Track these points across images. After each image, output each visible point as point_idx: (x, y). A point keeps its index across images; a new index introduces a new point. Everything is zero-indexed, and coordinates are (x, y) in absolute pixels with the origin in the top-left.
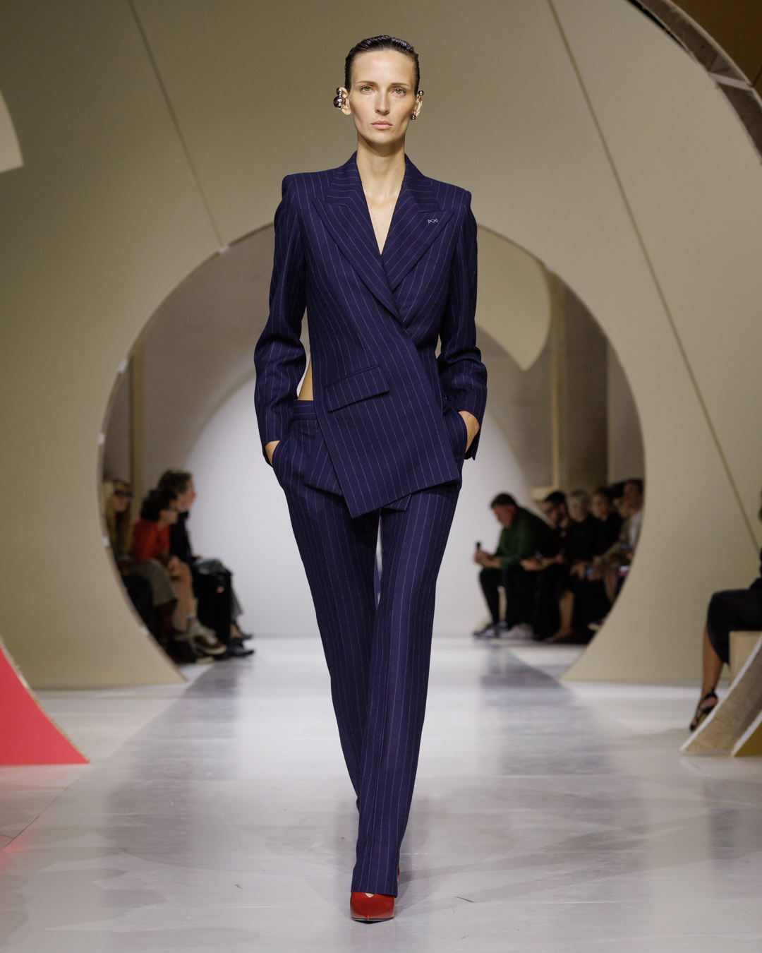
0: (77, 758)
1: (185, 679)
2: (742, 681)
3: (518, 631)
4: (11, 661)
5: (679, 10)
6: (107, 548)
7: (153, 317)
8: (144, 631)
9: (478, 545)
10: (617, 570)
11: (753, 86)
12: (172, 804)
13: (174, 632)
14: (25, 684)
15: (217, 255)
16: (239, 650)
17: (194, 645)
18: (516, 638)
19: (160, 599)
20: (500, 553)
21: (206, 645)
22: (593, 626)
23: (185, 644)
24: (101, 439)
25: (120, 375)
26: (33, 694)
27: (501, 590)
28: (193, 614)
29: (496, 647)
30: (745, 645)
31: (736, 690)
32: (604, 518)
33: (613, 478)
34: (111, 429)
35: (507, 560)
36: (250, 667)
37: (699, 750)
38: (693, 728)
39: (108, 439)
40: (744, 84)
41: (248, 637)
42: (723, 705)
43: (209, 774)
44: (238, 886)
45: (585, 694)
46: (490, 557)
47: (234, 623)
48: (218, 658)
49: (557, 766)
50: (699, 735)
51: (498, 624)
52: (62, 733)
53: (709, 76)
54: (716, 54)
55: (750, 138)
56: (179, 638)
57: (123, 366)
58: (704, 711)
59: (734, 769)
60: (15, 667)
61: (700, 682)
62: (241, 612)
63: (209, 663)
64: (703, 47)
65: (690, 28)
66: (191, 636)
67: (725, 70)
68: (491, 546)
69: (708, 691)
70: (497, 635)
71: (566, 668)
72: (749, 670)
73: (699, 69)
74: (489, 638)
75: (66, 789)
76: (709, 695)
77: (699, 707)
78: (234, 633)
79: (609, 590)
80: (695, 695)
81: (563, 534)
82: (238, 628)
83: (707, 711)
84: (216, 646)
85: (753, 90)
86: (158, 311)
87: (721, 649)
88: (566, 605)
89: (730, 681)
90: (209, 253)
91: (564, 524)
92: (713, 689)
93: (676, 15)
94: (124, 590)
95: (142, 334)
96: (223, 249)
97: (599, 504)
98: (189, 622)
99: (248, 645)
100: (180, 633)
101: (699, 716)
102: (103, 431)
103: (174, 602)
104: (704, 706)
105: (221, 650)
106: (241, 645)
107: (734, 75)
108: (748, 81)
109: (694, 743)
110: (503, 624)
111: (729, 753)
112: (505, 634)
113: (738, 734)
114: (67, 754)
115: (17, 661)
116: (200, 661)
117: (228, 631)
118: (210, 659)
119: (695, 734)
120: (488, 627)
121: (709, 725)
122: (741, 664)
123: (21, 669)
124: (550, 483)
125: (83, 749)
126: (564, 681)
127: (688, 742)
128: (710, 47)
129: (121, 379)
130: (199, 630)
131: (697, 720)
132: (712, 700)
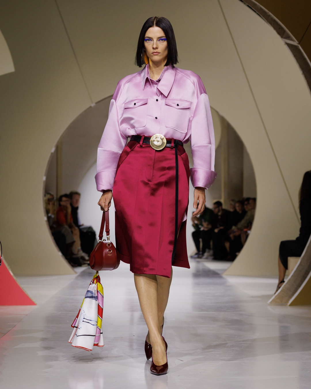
0: (31, 303)
1: (76, 273)
2: (292, 276)
4: (6, 265)
5: (270, 14)
6: (46, 221)
7: (65, 131)
8: (60, 254)
10: (246, 232)
11: (299, 44)
12: (68, 321)
13: (73, 254)
14: (12, 274)
15: (91, 107)
19: (68, 241)
23: (77, 259)
24: (44, 178)
25: (52, 153)
26: (15, 278)
27: (201, 240)
28: (80, 248)
29: (198, 262)
30: (294, 263)
32: (240, 212)
34: (48, 174)
37: (275, 303)
39: (47, 179)
40: (295, 43)
45: (232, 281)
49: (219, 309)
50: (275, 297)
51: (200, 253)
52: (26, 293)
53: (282, 39)
54: (285, 31)
55: (298, 64)
56: (74, 256)
57: (53, 150)
60: (8, 267)
63: (86, 266)
64: (279, 28)
65: (275, 21)
66: (79, 256)
67: (288, 37)
69: (281, 280)
70: (199, 257)
71: (225, 270)
73: (278, 37)
75: (27, 315)
80: (276, 281)
81: (220, 217)
84: (88, 260)
85: (299, 46)
87: (285, 264)
89: (288, 276)
90: (87, 107)
91: (220, 214)
92: (283, 279)
93: (269, 16)
94: (53, 238)
95: (61, 138)
96: (93, 105)
97: (238, 206)
98: (78, 251)
100: (75, 255)
102: (45, 175)
107: (292, 40)
108: (297, 42)
109: (273, 300)
110: (201, 253)
111: (287, 305)
114: (28, 301)
115: (9, 265)
120: (196, 254)
121: (279, 293)
122: (292, 270)
123: (11, 268)
124: (220, 198)
125: (34, 300)
126: (224, 276)
127: (271, 300)
128: (282, 28)
129: (52, 155)
130: (82, 254)
131: (277, 290)
132: (282, 283)
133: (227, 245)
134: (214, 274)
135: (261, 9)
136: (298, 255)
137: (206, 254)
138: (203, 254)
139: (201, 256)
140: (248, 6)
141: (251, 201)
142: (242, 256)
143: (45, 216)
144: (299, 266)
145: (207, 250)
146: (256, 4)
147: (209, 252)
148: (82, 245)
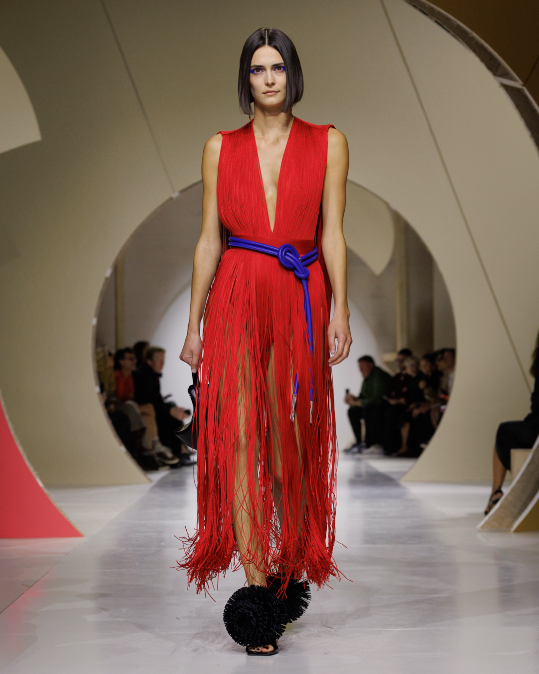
0: (75, 533)
1: (150, 481)
2: (518, 482)
3: (372, 449)
4: (31, 469)
5: (474, 35)
8: (123, 449)
9: (347, 391)
10: (439, 408)
11: (524, 85)
12: (137, 564)
13: (143, 449)
14: (41, 484)
15: (171, 199)
16: (187, 462)
17: (157, 459)
18: (372, 453)
19: (135, 427)
20: (362, 396)
21: (166, 458)
22: (423, 446)
23: (151, 458)
24: (94, 321)
25: (106, 279)
26: (46, 491)
27: (363, 422)
28: (156, 438)
29: (359, 460)
30: (521, 459)
31: (514, 488)
33: (437, 347)
34: (101, 314)
35: (366, 401)
37: (490, 528)
38: (486, 513)
40: (518, 84)
42: (506, 498)
43: (162, 544)
44: (177, 618)
46: (355, 399)
48: (173, 467)
49: (394, 539)
50: (490, 518)
51: (361, 444)
52: (65, 516)
53: (495, 78)
54: (499, 64)
56: (146, 454)
57: (108, 273)
58: (493, 502)
59: (513, 540)
60: (34, 473)
61: (491, 483)
63: (167, 470)
64: (491, 59)
65: (482, 47)
66: (154, 452)
67: (506, 75)
68: (356, 391)
69: (497, 488)
70: (360, 452)
71: (403, 474)
72: (523, 475)
73: (488, 74)
74: (354, 453)
75: (67, 554)
76: (498, 492)
77: (491, 499)
79: (434, 421)
83: (495, 502)
84: (172, 459)
85: (525, 89)
87: (505, 461)
88: (405, 432)
89: (511, 481)
90: (166, 198)
92: (500, 487)
93: (473, 38)
94: (110, 422)
95: (121, 252)
96: (175, 195)
98: (154, 443)
100: (146, 450)
101: (490, 505)
102: (95, 316)
103: (143, 430)
104: (494, 499)
105: (176, 461)
106: (189, 459)
107: (512, 79)
108: (521, 82)
109: (486, 523)
110: (363, 444)
111: (510, 530)
112: (366, 451)
114: (68, 530)
115: (36, 469)
117: (180, 449)
118: (167, 467)
120: (354, 446)
121: (497, 511)
122: (518, 471)
123: (39, 474)
125: (79, 527)
126: (402, 483)
127: (481, 523)
128: (495, 60)
129: (107, 282)
130: (161, 448)
131: (490, 508)
132: (499, 495)
134: (385, 480)
135: (459, 27)
136: (528, 445)
139: (363, 449)
140: (436, 22)
141: (446, 354)
142: (432, 449)
144: (529, 464)
146: (449, 19)
148: (160, 434)
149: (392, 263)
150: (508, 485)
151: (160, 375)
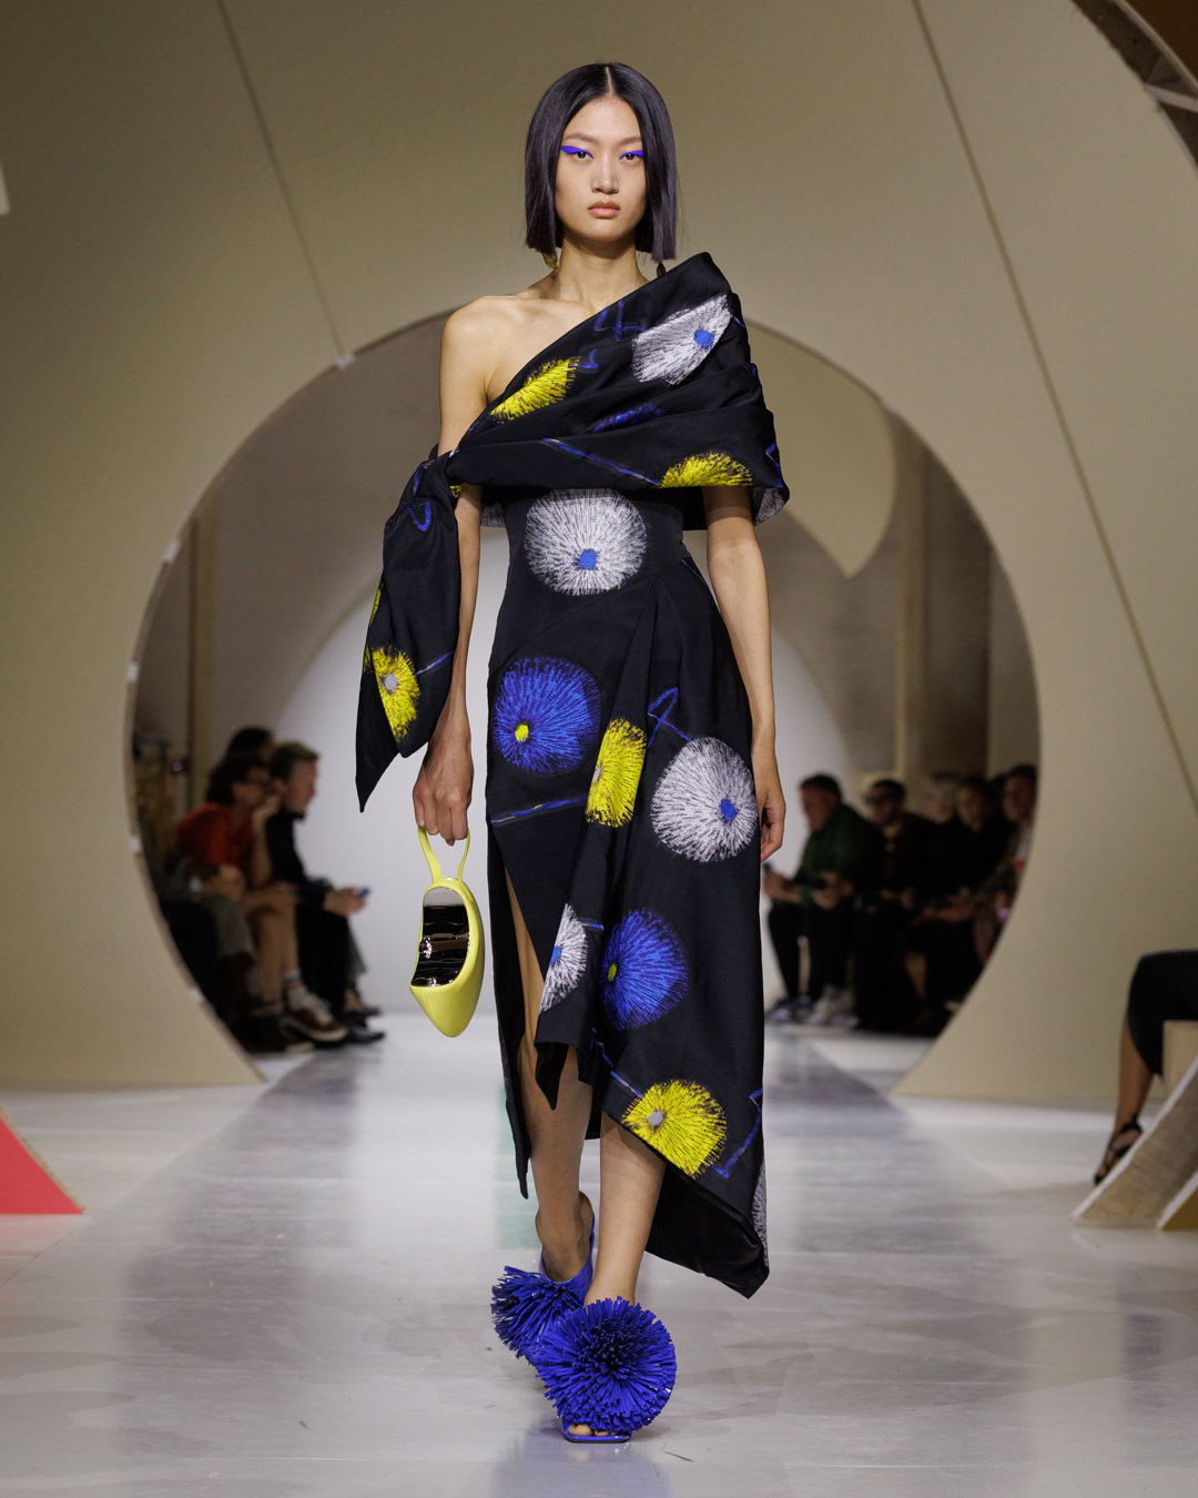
0: (63, 1205)
1: (263, 1078)
2: (1178, 1103)
7: (224, 471)
8: (195, 996)
10: (994, 913)
15: (334, 369)
22: (951, 1005)
24: (132, 672)
25: (165, 565)
27: (803, 942)
28: (294, 973)
29: (791, 1039)
30: (1187, 1045)
31: (1168, 1118)
32: (976, 826)
33: (996, 765)
34: (151, 653)
36: (377, 1061)
37: (1103, 1218)
38: (1098, 1179)
39: (143, 674)
41: (375, 1012)
42: (1147, 1143)
43: (280, 1236)
44: (302, 1424)
45: (928, 1119)
46: (787, 885)
47: (353, 986)
49: (867, 1238)
50: (1105, 1192)
51: (797, 1000)
52: (38, 1162)
53: (1145, 89)
54: (1157, 54)
57: (170, 552)
58: (1116, 1152)
59: (1160, 1250)
61: (1114, 1104)
62: (363, 969)
63: (306, 1052)
64: (1135, 42)
67: (1172, 81)
69: (1127, 1118)
70: (795, 1019)
71: (900, 1075)
73: (1127, 78)
74: (780, 1022)
75: (38, 1255)
76: (1128, 1126)
77: (1110, 1147)
78: (351, 1004)
79: (981, 946)
80: (1105, 1125)
81: (890, 847)
82: (357, 995)
83: (1121, 1153)
84: (329, 1028)
86: (233, 461)
87: (1148, 1050)
89: (1162, 1101)
90: (321, 366)
91: (891, 831)
92: (1135, 1117)
95: (203, 500)
96: (344, 360)
97: (968, 803)
98: (285, 986)
99: (374, 1024)
101: (1109, 1159)
102: (135, 660)
104: (1118, 1145)
105: (338, 1035)
106: (363, 1025)
107: (1186, 89)
109: (1096, 1205)
110: (804, 1000)
111: (1154, 1225)
113: (1170, 1194)
114: (46, 1197)
116: (293, 1049)
119: (1099, 1190)
120: (783, 1004)
121: (1122, 1176)
122: (1180, 1076)
124: (890, 764)
125: (72, 1190)
126: (895, 1099)
127: (1086, 1204)
128: (1147, 42)
129: (169, 574)
130: (304, 999)
131: (1108, 1166)
132: (1131, 1134)
133: (917, 968)
134: (855, 1092)
137: (822, 1007)
138: (811, 1007)
139: (802, 1012)
142: (973, 1016)
143: (133, 832)
145: (829, 990)
147: (835, 998)
149: (886, 546)
150: (1154, 1113)
151: (301, 816)
